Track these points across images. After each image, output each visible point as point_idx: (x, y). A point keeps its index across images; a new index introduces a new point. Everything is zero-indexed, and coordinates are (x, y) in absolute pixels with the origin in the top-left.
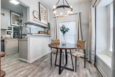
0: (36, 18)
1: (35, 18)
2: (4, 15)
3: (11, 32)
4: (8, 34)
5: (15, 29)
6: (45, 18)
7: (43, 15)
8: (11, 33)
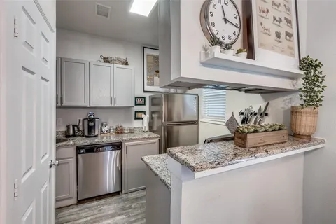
0: (220, 43)
1: (217, 49)
2: (126, 64)
3: (144, 112)
4: (136, 118)
5: (155, 102)
6: (284, 28)
7: (270, 16)
8: (143, 116)
